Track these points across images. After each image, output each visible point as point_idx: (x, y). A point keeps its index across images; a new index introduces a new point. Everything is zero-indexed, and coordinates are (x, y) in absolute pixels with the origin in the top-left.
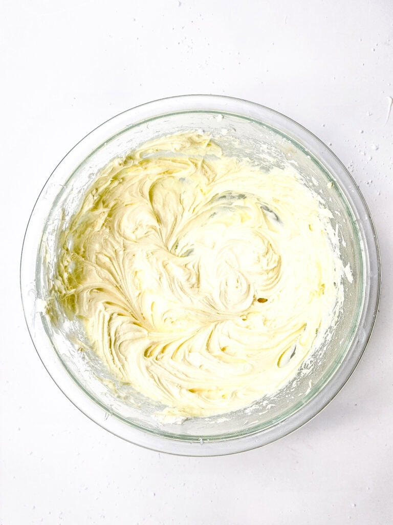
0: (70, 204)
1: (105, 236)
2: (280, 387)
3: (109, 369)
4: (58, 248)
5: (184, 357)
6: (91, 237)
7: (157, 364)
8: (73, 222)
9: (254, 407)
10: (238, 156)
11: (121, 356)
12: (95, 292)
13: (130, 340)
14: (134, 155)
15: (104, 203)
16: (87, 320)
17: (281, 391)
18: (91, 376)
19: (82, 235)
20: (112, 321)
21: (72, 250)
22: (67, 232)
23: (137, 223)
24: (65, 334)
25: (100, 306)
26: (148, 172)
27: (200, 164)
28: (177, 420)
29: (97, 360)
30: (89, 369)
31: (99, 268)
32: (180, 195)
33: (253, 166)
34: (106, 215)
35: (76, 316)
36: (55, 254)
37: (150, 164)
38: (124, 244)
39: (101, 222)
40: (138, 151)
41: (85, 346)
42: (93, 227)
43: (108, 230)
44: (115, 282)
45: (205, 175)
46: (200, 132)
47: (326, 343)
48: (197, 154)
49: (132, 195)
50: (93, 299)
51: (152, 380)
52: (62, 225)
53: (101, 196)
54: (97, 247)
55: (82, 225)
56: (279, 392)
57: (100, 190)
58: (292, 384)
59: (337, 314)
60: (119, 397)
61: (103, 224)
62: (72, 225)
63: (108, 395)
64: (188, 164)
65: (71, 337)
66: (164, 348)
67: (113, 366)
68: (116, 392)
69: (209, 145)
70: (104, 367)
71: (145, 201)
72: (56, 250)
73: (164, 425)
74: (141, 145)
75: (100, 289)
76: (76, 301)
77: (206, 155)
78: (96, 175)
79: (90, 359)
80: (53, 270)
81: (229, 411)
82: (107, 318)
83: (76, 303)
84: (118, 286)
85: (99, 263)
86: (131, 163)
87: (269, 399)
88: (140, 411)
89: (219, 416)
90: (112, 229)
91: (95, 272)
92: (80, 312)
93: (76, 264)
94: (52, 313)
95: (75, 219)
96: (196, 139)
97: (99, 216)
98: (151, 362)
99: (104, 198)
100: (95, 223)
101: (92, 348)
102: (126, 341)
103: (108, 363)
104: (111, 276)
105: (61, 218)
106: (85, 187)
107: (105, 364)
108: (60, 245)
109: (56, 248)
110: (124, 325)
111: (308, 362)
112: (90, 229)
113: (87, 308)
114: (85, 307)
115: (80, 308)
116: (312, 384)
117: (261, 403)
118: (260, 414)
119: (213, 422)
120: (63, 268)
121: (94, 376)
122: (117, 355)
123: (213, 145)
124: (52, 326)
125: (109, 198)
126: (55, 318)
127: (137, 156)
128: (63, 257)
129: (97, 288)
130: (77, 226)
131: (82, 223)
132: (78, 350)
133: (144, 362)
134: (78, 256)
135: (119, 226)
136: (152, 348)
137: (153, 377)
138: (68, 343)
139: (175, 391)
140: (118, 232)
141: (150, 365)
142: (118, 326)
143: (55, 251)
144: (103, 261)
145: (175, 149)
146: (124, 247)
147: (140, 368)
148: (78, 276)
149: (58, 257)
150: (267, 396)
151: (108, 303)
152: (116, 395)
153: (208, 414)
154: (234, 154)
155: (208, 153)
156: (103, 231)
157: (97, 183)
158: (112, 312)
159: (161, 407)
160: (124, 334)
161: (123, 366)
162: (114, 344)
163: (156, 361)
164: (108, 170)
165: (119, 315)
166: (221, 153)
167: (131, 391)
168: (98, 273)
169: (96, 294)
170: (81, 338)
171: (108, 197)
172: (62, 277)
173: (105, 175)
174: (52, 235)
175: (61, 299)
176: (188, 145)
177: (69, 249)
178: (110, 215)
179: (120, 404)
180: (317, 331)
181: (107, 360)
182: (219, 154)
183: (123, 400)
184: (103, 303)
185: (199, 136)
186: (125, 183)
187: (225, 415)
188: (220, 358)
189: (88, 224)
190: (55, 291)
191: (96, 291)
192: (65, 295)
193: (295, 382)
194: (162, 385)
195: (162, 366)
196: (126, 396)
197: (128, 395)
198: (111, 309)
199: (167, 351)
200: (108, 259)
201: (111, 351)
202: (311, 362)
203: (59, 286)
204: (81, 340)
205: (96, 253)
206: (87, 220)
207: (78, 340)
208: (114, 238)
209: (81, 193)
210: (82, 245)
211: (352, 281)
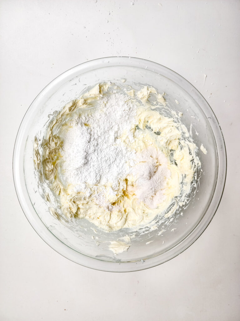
73: (117, 255)
211: (207, 153)
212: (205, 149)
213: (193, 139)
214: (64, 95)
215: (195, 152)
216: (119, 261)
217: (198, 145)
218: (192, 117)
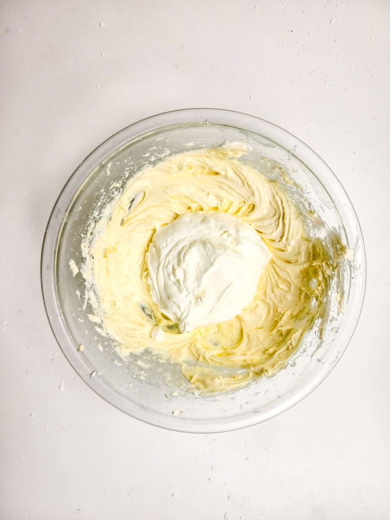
0: (314, 342)
1: (282, 306)
2: (140, 173)
3: (287, 195)
4: (327, 303)
5: (221, 204)
6: (293, 306)
7: (244, 198)
8: (310, 323)
9: (163, 156)
10: (169, 364)
11: (274, 205)
12: (294, 261)
13: (266, 219)
14: (254, 375)
15: (281, 334)
16: (302, 237)
17: (139, 169)
18: (305, 188)
19: (302, 309)
20: (281, 235)
21: (311, 298)
22: (317, 316)
23: (253, 313)
24: (326, 227)
25: (289, 249)
26: (242, 358)
27: (201, 359)
28: (230, 144)
29: (297, 203)
30: (306, 195)
31: (289, 279)
32: (218, 331)
33: (158, 355)
34: (280, 323)
35: (312, 241)
36: (329, 298)
37: (241, 364)
38: (266, 296)
39: (285, 318)
40: (250, 379)
41: (308, 216)
42: (292, 315)
43: (279, 310)
44: (275, 267)
45: (198, 349)
46: (197, 393)
47: (99, 209)
48: (202, 368)
49: (257, 337)
50: (296, 255)
51: (250, 183)
52: (322, 324)
53: (284, 341)
54: (289, 297)
55: (302, 318)
56: (141, 169)
57: (285, 348)
58: (130, 175)
59: (89, 233)
60: (281, 168)
61: (283, 316)
62: (312, 321)
63: (291, 170)
64: (211, 359)
65: (320, 224)
66: (238, 211)
67: (283, 197)
68: (283, 173)
69: (191, 378)
70: (291, 197)
71: (247, 331)
72: (328, 302)
73: (242, 140)
74: (247, 386)
75: (289, 262)
76: (311, 255)
77: (195, 367)
78: (288, 364)
79: (303, 204)
80: (333, 284)
81: (185, 153)
82: (284, 238)
83: (312, 253)
84: (273, 264)
85: (289, 284)
86: (258, 368)
87: (150, 163)
88: (263, 155)
89: (193, 149)
90: (275, 310)
91: (292, 277)
92: (308, 245)
93: (308, 285)
94: (338, 246)
95: (309, 325)
96: (201, 386)
97: (286, 323)
98: (250, 199)
99: (281, 339)
100: (290, 318)
101: (301, 214)
102: (270, 219)
103: (287, 200)
104: (278, 272)
105: (324, 331)
106: (298, 354)
107: (289, 199)
108: (324, 305)
109: (328, 304)
110: (271, 231)
111: (116, 193)
112: (295, 313)
113: (302, 247)
114: (303, 249)
115: (308, 248)
116: (106, 173)
117: (156, 159)
118: (155, 148)
119: (198, 142)
120: (323, 285)
121: (302, 188)
122: (278, 206)
123: (188, 378)
124: (339, 235)
125: (277, 337)
126: (335, 242)
127: (251, 375)
128: (322, 294)
129: (291, 264)
130: (306, 319)
131: (302, 320)
132: (314, 212)
133: (256, 199)
134: (307, 292)
135: (269, 311)
136: (248, 211)
137: (249, 186)
138: (323, 219)
139: (231, 174)
140: (270, 307)
141: (251, 197)
142: (276, 231)
143: (330, 301)
144: (284, 285)
145: (219, 379)
146: (266, 294)
147: (259, 194)
148: (307, 275)
149: (327, 295)
150: (152, 166)
151: (283, 251)
152: (283, 170)
153: (203, 152)
154: (172, 367)
155: (193, 368)
156: (283, 310)
157: (287, 356)
158: (280, 243)
159: (243, 160)
160: (270, 224)
161: (274, 197)
162: (280, 217)
163: (245, 200)
164: (278, 367)
165: (274, 241)
166: (183, 368)
167: (269, 175)
168: (290, 276)
169: (293, 258)
170: (309, 223)
171: (278, 339)
172: (324, 277)
173: (280, 362)
174: (333, 317)
175: (326, 258)
176: (208, 381)
177: (314, 299)
178: (277, 322)
179: (280, 162)
180: (111, 220)
181: (288, 202)
182: (184, 366)
183: (277, 165)
184: (287, 251)
185: (198, 388)
186: (263, 349)
187: (188, 150)
188: (192, 201)
189: (296, 317)
190: (332, 265)
191: (292, 262)
192: (323, 261)
193: (127, 176)
194: (241, 179)
195: (240, 196)
196: (274, 170)
197: (272, 171)
198: (281, 246)
199: (236, 209)
200: (280, 286)
201: (283, 210)
202: (113, 193)
203: (329, 270)
204: (309, 221)
205: (290, 292)
206: (297, 321)
207: (314, 220)
208: (273, 302)
209: (303, 349)
210: (302, 300)
211: (69, 261)
212: (71, 268)
213: (85, 286)
214: (267, 391)
215: (86, 265)
216: (242, 130)
217: (79, 275)
218: (82, 321)
